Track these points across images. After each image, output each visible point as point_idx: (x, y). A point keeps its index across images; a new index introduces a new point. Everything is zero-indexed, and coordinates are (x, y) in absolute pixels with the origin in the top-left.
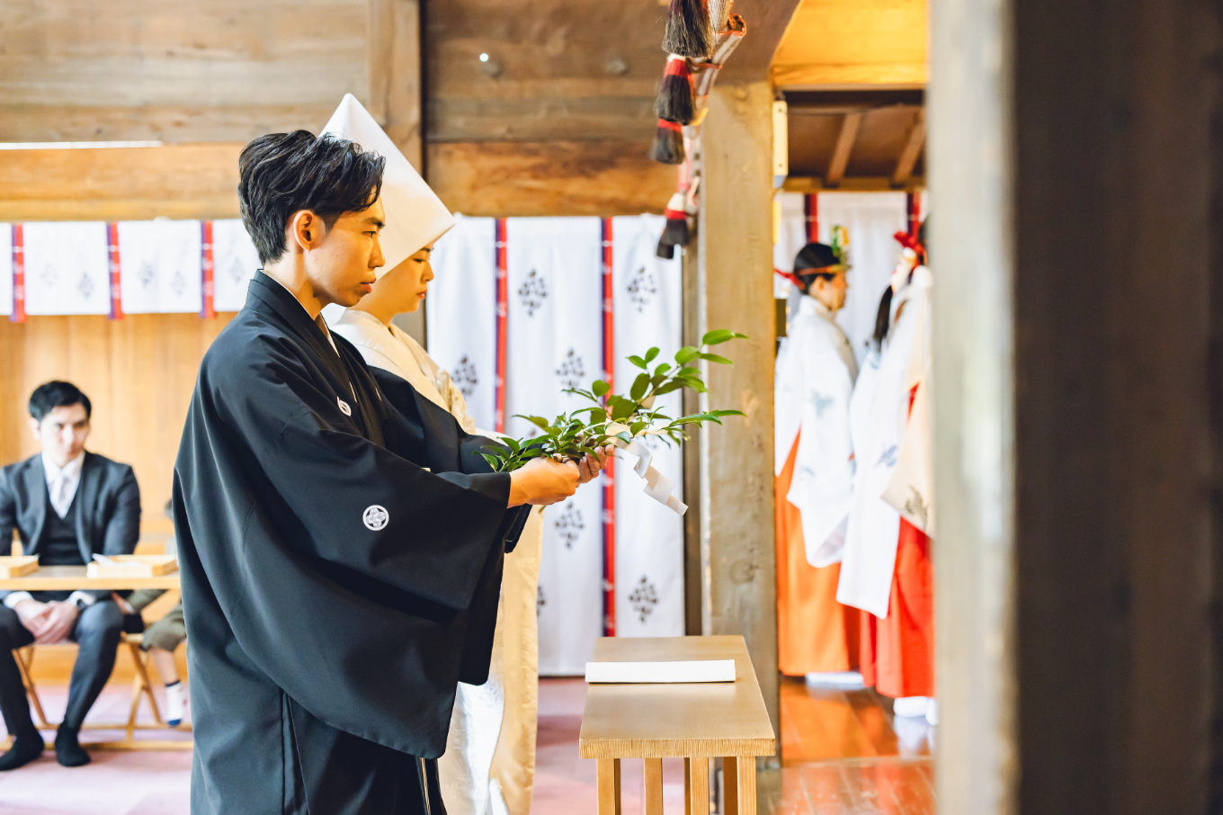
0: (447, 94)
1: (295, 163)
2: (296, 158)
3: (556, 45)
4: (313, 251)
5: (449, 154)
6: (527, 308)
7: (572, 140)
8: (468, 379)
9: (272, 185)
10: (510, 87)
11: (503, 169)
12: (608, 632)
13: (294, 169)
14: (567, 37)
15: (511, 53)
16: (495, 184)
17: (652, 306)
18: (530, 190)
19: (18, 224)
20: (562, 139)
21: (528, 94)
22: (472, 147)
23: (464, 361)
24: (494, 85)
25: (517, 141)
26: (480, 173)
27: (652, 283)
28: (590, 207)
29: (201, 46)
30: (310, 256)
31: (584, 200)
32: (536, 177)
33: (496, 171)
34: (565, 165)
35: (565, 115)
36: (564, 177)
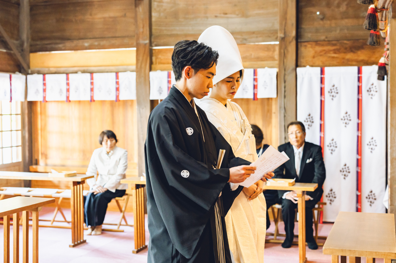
0: (305, 26)
1: (188, 51)
2: (190, 49)
3: (343, 8)
4: (190, 79)
5: (306, 46)
6: (332, 97)
7: (348, 40)
8: (310, 121)
9: (180, 57)
10: (327, 23)
11: (324, 50)
12: (358, 210)
13: (188, 53)
14: (347, 5)
15: (327, 11)
16: (321, 55)
17: (376, 96)
18: (333, 57)
19: (169, 71)
20: (345, 40)
21: (333, 25)
22: (314, 44)
23: (309, 115)
24: (321, 22)
25: (329, 41)
26: (316, 52)
27: (376, 89)
28: (354, 63)
29: (226, 14)
30: (188, 80)
31: (352, 61)
32: (335, 53)
33: (321, 52)
34: (346, 48)
35: (346, 31)
36: (345, 53)
